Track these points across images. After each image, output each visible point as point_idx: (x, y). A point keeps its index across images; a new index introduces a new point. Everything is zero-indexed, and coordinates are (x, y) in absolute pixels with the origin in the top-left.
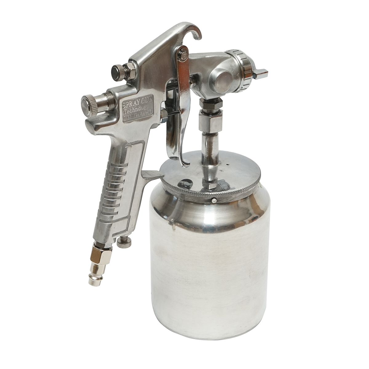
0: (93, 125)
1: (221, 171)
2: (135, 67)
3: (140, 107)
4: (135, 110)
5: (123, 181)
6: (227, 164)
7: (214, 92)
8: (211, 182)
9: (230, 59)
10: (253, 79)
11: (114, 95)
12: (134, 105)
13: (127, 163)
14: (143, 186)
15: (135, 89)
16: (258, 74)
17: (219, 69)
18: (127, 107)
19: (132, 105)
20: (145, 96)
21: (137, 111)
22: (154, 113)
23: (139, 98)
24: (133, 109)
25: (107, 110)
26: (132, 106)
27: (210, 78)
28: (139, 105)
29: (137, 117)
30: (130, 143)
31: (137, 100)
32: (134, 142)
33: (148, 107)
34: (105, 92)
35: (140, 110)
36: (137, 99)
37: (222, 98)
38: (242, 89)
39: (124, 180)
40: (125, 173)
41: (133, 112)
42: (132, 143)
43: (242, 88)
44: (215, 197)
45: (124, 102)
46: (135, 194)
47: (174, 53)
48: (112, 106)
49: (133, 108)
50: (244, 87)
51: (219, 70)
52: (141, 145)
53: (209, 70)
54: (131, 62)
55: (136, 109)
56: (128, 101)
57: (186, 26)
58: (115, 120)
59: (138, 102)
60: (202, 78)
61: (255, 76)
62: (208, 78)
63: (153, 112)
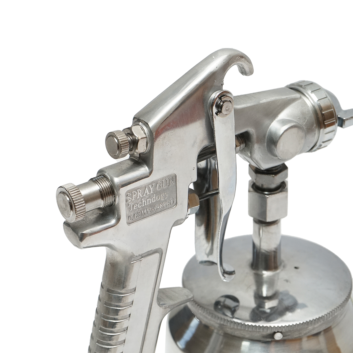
0: (77, 234)
1: (287, 281)
2: (145, 134)
3: (155, 197)
4: (147, 202)
5: (128, 316)
6: (296, 268)
7: (275, 158)
8: (269, 298)
9: (300, 101)
10: (339, 128)
11: (112, 181)
12: (145, 195)
13: (134, 287)
14: (159, 319)
15: (147, 168)
16: (347, 119)
17: (282, 120)
18: (133, 199)
19: (143, 195)
20: (163, 178)
21: (150, 203)
22: (177, 203)
23: (153, 182)
24: (143, 202)
25: (101, 206)
26: (141, 196)
27: (268, 136)
28: (153, 194)
29: (149, 212)
30: (139, 255)
31: (150, 186)
32: (145, 253)
33: (167, 195)
34: (95, 175)
35: (155, 201)
36: (150, 184)
37: (287, 163)
38: (320, 147)
39: (130, 314)
40: (131, 302)
41: (143, 206)
42: (142, 254)
43: (321, 145)
44: (280, 331)
45: (129, 191)
46: (147, 333)
47: (210, 103)
48: (109, 200)
49: (143, 199)
50: (323, 145)
51: (284, 122)
52: (157, 255)
53: (267, 122)
54: (139, 125)
55: (148, 200)
56: (136, 189)
57: (228, 57)
58: (113, 221)
59: (151, 189)
60: (254, 137)
61: (342, 123)
62: (264, 136)
63: (175, 202)
